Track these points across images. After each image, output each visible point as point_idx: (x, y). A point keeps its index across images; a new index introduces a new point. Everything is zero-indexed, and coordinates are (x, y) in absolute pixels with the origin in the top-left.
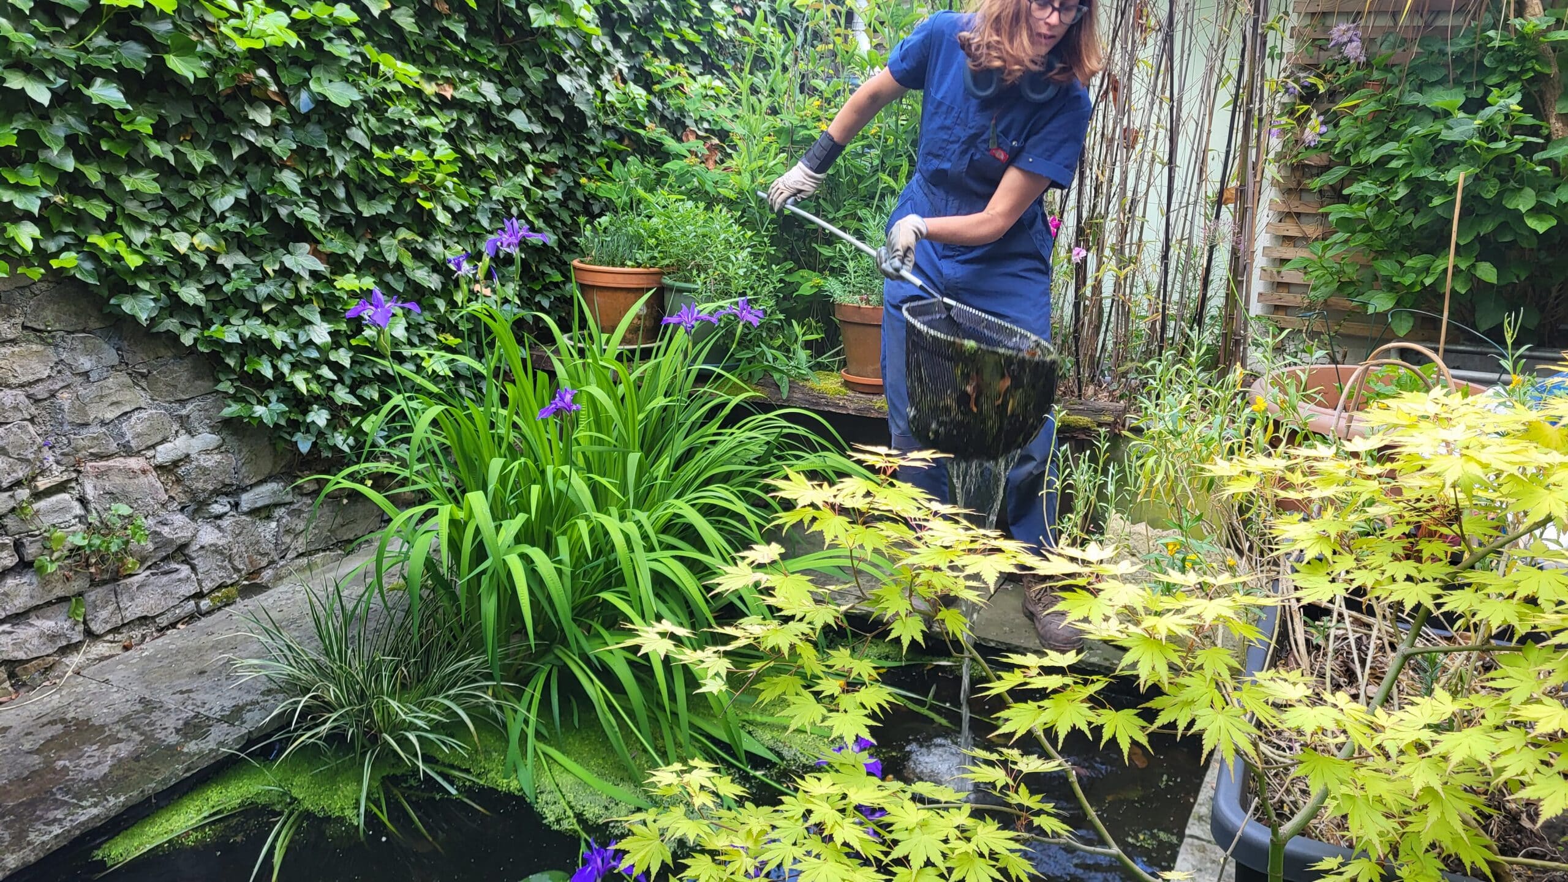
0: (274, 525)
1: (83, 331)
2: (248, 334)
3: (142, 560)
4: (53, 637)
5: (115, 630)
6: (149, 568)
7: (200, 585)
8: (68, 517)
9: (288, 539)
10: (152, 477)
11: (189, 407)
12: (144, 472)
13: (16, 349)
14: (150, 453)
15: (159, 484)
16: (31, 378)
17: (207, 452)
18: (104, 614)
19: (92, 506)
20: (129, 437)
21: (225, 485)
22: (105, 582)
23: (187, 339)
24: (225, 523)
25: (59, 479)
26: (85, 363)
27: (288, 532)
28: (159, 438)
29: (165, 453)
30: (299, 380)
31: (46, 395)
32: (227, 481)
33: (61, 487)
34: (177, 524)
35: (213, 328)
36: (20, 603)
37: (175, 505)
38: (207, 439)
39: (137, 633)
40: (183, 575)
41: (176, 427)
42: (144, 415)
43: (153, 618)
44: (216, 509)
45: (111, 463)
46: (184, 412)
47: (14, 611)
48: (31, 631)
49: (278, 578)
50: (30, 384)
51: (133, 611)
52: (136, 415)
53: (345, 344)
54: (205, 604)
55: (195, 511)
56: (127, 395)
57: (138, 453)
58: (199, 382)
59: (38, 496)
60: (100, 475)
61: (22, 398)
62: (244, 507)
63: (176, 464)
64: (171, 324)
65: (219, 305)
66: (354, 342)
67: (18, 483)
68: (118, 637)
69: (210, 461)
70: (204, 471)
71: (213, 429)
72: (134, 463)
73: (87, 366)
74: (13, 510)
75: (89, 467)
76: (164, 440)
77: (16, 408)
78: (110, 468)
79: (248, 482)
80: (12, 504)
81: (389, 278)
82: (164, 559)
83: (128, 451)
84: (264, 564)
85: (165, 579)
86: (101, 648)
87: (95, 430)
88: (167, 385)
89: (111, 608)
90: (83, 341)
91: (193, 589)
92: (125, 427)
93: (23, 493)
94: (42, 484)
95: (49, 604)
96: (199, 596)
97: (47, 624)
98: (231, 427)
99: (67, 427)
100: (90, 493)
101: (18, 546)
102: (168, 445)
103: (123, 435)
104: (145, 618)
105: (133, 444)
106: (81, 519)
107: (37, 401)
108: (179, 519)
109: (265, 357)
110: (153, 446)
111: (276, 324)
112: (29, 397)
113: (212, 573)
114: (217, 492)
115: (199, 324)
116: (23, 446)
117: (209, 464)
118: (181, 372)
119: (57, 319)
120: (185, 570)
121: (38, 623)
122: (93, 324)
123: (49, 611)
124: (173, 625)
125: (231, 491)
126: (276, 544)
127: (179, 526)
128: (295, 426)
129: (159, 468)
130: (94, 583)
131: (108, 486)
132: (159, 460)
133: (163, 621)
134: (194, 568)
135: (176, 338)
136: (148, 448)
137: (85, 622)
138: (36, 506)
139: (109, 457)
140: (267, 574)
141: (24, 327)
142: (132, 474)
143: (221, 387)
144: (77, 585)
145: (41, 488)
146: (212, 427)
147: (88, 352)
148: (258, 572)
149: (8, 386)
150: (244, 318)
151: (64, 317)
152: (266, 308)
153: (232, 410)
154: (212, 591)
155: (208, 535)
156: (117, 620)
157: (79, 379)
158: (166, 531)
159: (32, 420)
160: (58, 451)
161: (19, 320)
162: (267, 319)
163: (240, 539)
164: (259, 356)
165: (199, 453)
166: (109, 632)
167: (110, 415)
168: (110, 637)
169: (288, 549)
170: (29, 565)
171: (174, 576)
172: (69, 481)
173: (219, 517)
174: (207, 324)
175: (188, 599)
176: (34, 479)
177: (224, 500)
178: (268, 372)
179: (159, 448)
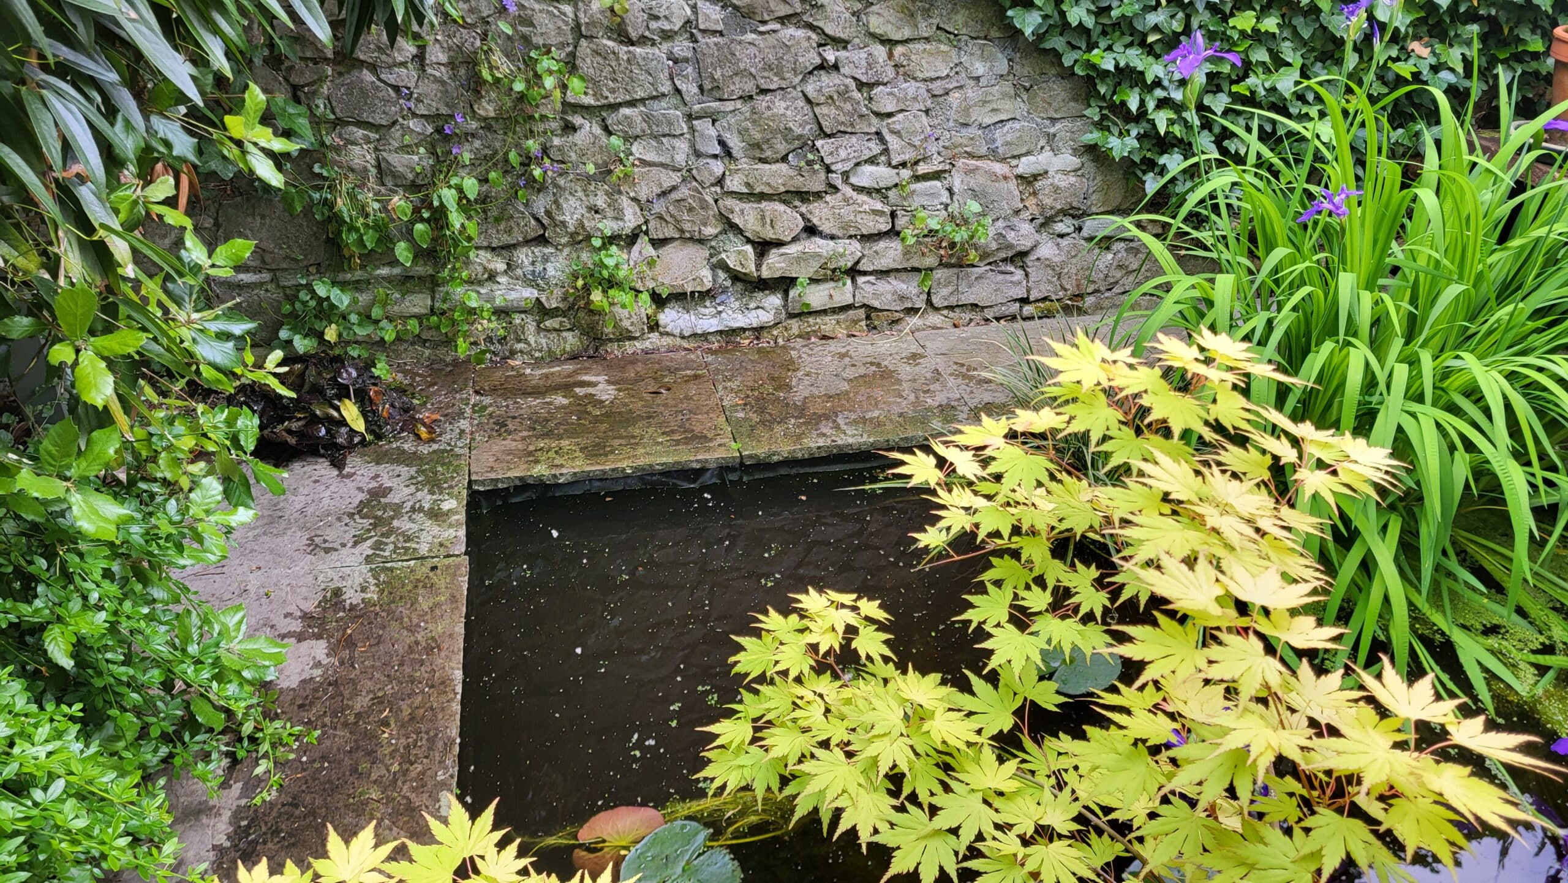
0: (1110, 256)
1: (985, 38)
2: (1122, 64)
3: (984, 256)
4: (902, 298)
5: (951, 308)
6: (990, 264)
7: (1028, 291)
8: (936, 202)
9: (1118, 274)
10: (1013, 184)
11: (1058, 126)
12: (1005, 178)
13: (928, 47)
14: (1014, 162)
15: (1017, 193)
16: (933, 75)
17: (1065, 173)
18: (945, 292)
19: (955, 198)
20: (999, 143)
21: (1073, 208)
22: (953, 266)
23: (1067, 61)
24: (1064, 242)
25: (935, 168)
26: (979, 68)
27: (1120, 267)
28: (1024, 150)
29: (1025, 166)
30: (1162, 120)
31: (941, 92)
32: (1075, 204)
33: (937, 175)
34: (1022, 232)
35: (1096, 51)
36: (884, 263)
37: (1026, 215)
38: (1069, 160)
39: (967, 316)
40: (1015, 278)
41: (1042, 142)
42: (1017, 125)
43: (983, 308)
44: (1060, 227)
45: (979, 163)
46: (1052, 130)
47: (879, 268)
48: (888, 287)
49: (1098, 307)
50: (932, 80)
51: (968, 298)
52: (1009, 125)
54: (1028, 310)
55: (1042, 225)
56: (1007, 105)
57: (1003, 160)
58: (1072, 104)
59: (918, 178)
60: (969, 172)
61: (923, 91)
62: (1085, 233)
63: (1035, 177)
64: (1057, 42)
65: (1109, 29)
66: (1234, 88)
67: (904, 165)
68: (951, 314)
69: (1063, 181)
70: (1056, 189)
71: (1075, 152)
72: (999, 168)
73: (980, 72)
74: (896, 185)
75: (960, 163)
76: (1028, 153)
77: (915, 99)
78: (977, 168)
79: (1094, 209)
80: (897, 180)
82: (1004, 260)
83: (993, 154)
84: (1090, 290)
85: (1000, 277)
86: (935, 319)
87: (973, 131)
88: (1044, 101)
89: (951, 289)
90: (982, 48)
91: (1021, 293)
92: (998, 134)
93: (906, 173)
94: (922, 169)
95: (905, 270)
96: (1024, 301)
97: (897, 285)
98: (1092, 150)
99: (951, 124)
100: (957, 186)
101: (893, 215)
102: (1031, 158)
103: (994, 141)
104: (976, 305)
105: (1001, 150)
106: (946, 206)
107: (934, 96)
108: (1026, 228)
109: (1137, 90)
110: (1019, 157)
111: (1157, 57)
112: (928, 91)
113: (1041, 285)
114: (1064, 212)
115: (1084, 47)
116: (914, 133)
117: (1062, 184)
118: (1058, 91)
119: (966, 25)
120: (1019, 274)
121: (895, 283)
122: (994, 33)
123: (904, 275)
124: (998, 319)
125: (1077, 214)
126: (1107, 276)
127: (1024, 234)
128: (1150, 165)
129: (1019, 177)
130: (941, 264)
131: (972, 184)
132: (1020, 170)
133: (989, 314)
134: (1027, 275)
135: (1057, 55)
136: (1014, 157)
137: (929, 294)
138: (913, 186)
139: (980, 157)
140: (1090, 300)
141: (938, 28)
142: (995, 177)
143: (1088, 112)
144: (930, 261)
145: (920, 172)
146: (1074, 150)
147: (983, 58)
148: (1080, 296)
149: (914, 79)
150: (1126, 46)
151: (971, 23)
152: (1151, 38)
153: (1093, 136)
154: (1037, 301)
155: (1047, 250)
156: (953, 301)
157: (972, 83)
158: (1011, 236)
159: (927, 112)
160: (941, 143)
161: (935, 21)
163: (1074, 261)
164: (1131, 87)
165: (1057, 172)
166: (946, 307)
167: (988, 121)
168: (945, 312)
169: (1117, 283)
170: (898, 234)
171: (1008, 277)
172: (945, 171)
173: (1062, 236)
174: (1091, 46)
175: (1015, 300)
176: (916, 163)
177: (1069, 221)
178: (1133, 105)
179: (1023, 159)
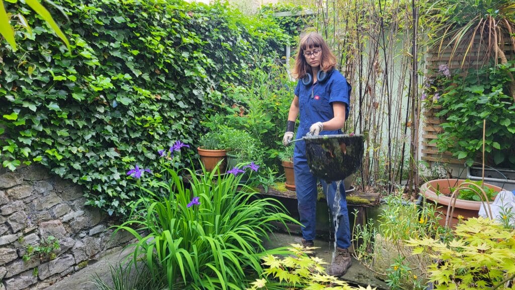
0: (100, 239)
1: (42, 180)
2: (94, 178)
3: (57, 254)
4: (27, 282)
5: (48, 278)
6: (59, 256)
7: (75, 261)
8: (35, 241)
9: (104, 244)
10: (62, 226)
11: (75, 202)
12: (59, 224)
13: (21, 187)
14: (61, 218)
15: (64, 228)
16: (25, 196)
17: (80, 216)
18: (44, 273)
19: (42, 237)
20: (55, 213)
21: (85, 227)
22: (45, 262)
23: (75, 181)
24: (84, 240)
25: (32, 229)
26: (42, 190)
27: (104, 241)
28: (64, 213)
29: (66, 218)
30: (110, 192)
31: (29, 201)
32: (86, 226)
33: (33, 231)
34: (69, 241)
35: (83, 177)
36: (17, 271)
37: (68, 235)
38: (80, 212)
39: (54, 279)
40: (70, 258)
41: (70, 209)
42: (60, 206)
43: (60, 273)
44: (82, 235)
45: (49, 222)
46: (73, 204)
47: (15, 274)
48: (21, 280)
49: (101, 257)
50: (25, 198)
51: (53, 271)
52: (58, 206)
53: (125, 179)
54: (77, 267)
55: (75, 236)
56: (55, 200)
57: (58, 218)
58: (78, 194)
59: (25, 235)
60: (45, 226)
61: (22, 203)
62: (91, 234)
63: (69, 221)
64: (70, 176)
65: (86, 169)
66: (127, 178)
67: (19, 231)
68: (48, 281)
69: (80, 220)
70: (78, 223)
71: (82, 209)
72: (56, 222)
73: (43, 191)
74: (17, 240)
75: (42, 224)
76: (66, 214)
77: (20, 206)
78: (48, 224)
79: (92, 225)
80: (17, 238)
81: (139, 157)
82: (65, 253)
83: (54, 218)
84: (96, 253)
85: (64, 260)
86: (43, 285)
87: (44, 212)
88: (68, 195)
89: (46, 271)
90: (42, 183)
91: (72, 263)
92: (54, 210)
93: (21, 234)
94: (27, 230)
95: (27, 271)
96: (75, 265)
97: (25, 278)
98: (88, 208)
99: (35, 212)
100: (42, 233)
101: (18, 252)
102: (67, 215)
103: (53, 213)
104: (57, 273)
105: (56, 215)
106: (38, 241)
107: (26, 204)
108: (70, 239)
109: (99, 185)
110: (63, 216)
111: (103, 174)
112: (24, 202)
113: (79, 257)
114: (82, 230)
115: (79, 175)
116: (22, 219)
117: (80, 221)
118: (72, 191)
119: (34, 177)
120: (71, 256)
121: (22, 277)
122: (46, 177)
123: (26, 273)
124: (66, 276)
125: (86, 229)
126: (100, 246)
127: (69, 242)
128: (108, 206)
129: (64, 223)
130: (41, 263)
131: (48, 230)
132: (64, 220)
133: (63, 274)
134: (73, 256)
135: (71, 180)
136: (61, 216)
137: (38, 276)
138: (24, 238)
139: (48, 220)
140: (97, 256)
141: (24, 180)
142: (55, 225)
143: (85, 195)
144: (36, 264)
145: (26, 232)
146: (81, 208)
147: (43, 187)
148: (94, 256)
149: (18, 199)
150: (93, 173)
151: (36, 176)
152: (100, 169)
153: (88, 202)
154: (79, 263)
155: (79, 244)
156: (48, 275)
157: (40, 196)
158: (65, 244)
159: (25, 210)
160: (32, 219)
161: (22, 178)
162: (100, 173)
163: (89, 245)
164: (97, 184)
165: (77, 217)
166: (46, 279)
167: (49, 207)
168: (46, 281)
169: (104, 247)
170: (21, 258)
171: (67, 259)
172: (35, 229)
173: (82, 238)
174: (81, 175)
175: (71, 266)
176: (24, 229)
177: (84, 232)
178: (100, 190)
179: (65, 216)
